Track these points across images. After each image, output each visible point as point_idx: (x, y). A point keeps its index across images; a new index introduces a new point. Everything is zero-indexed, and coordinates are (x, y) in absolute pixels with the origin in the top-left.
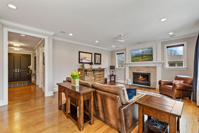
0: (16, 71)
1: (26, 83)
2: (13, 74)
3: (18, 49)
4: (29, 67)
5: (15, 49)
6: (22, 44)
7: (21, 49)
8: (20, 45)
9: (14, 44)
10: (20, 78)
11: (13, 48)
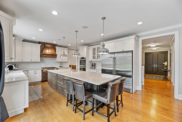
0: (154, 66)
1: (162, 77)
2: (152, 68)
3: (155, 49)
4: (164, 63)
5: (153, 49)
6: (157, 44)
7: (157, 48)
8: (155, 45)
9: (151, 46)
10: (158, 72)
11: (152, 48)
